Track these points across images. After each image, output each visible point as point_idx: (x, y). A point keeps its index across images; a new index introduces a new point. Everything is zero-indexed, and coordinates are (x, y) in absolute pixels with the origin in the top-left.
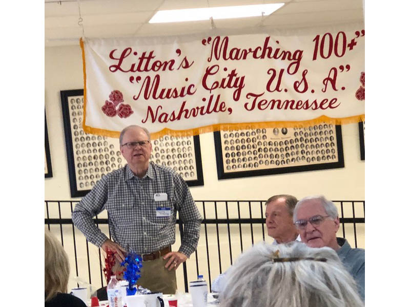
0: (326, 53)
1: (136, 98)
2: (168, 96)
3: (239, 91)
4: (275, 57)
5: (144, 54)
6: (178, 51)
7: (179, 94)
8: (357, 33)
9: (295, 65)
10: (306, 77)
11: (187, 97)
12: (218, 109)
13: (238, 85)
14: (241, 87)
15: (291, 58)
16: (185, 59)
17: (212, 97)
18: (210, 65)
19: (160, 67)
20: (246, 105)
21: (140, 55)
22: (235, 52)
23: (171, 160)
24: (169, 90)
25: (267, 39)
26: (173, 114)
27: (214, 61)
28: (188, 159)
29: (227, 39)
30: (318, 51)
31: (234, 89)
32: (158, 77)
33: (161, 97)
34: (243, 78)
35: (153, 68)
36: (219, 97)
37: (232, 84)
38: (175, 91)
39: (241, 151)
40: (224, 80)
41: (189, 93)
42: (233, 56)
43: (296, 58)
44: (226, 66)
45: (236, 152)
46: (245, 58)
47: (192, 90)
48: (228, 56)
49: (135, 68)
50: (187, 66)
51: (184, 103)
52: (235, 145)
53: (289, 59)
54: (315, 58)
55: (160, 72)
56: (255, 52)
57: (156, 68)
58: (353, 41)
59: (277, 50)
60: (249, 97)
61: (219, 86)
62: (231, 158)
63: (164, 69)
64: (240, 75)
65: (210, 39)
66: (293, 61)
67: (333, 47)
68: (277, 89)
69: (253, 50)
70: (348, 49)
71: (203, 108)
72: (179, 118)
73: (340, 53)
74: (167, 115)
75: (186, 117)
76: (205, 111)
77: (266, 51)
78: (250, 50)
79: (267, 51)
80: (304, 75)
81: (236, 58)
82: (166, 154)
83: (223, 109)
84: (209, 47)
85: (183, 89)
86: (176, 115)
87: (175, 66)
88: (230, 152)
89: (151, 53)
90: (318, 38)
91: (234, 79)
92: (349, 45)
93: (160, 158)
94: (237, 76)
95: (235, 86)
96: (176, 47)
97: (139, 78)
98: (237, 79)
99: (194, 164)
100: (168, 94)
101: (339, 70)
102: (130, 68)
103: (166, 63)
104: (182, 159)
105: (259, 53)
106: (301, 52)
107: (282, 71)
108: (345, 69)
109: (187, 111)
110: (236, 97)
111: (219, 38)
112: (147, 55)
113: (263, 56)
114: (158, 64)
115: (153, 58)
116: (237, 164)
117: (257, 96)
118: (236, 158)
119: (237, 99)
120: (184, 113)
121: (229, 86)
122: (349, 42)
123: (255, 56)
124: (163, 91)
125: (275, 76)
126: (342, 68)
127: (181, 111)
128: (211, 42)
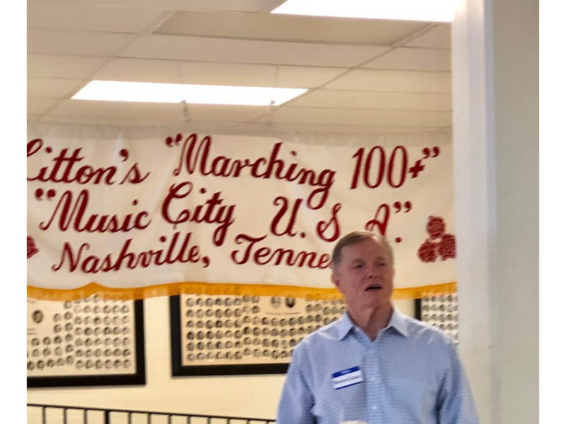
0: (373, 180)
1: (44, 225)
2: (100, 228)
3: (224, 228)
4: (288, 177)
5: (64, 152)
6: (124, 153)
7: (120, 225)
8: (426, 151)
9: (321, 194)
10: (339, 214)
11: (134, 234)
12: (185, 257)
13: (223, 218)
14: (227, 223)
15: (316, 181)
16: (135, 167)
17: (177, 235)
18: (178, 181)
19: (90, 176)
20: (234, 253)
21: (56, 153)
22: (221, 162)
23: (93, 337)
24: (104, 219)
25: (277, 147)
26: (108, 259)
27: (184, 176)
28: (121, 336)
29: (208, 138)
30: (360, 175)
31: (216, 226)
32: (85, 193)
33: (88, 227)
34: (232, 208)
35: (78, 178)
36: (188, 236)
37: (213, 216)
38: (114, 219)
39: (214, 330)
40: (199, 209)
41: (137, 225)
42: (218, 169)
43: (323, 182)
44: (203, 185)
45: (205, 330)
46: (237, 175)
47: (143, 222)
48: (208, 168)
49: (47, 175)
50: (137, 180)
51: (128, 242)
52: (205, 319)
53: (311, 183)
54: (354, 186)
55: (90, 186)
56: (255, 166)
57: (84, 179)
58: (418, 162)
59: (293, 167)
60: (240, 240)
61: (191, 218)
62: (196, 341)
63: (97, 182)
64: (226, 203)
65: (179, 138)
66: (317, 187)
67: (386, 169)
68: (288, 231)
69: (252, 162)
70: (409, 175)
71: (159, 253)
72: (117, 267)
73: (396, 180)
74: (97, 261)
75: (129, 265)
76: (163, 258)
77: (274, 167)
78: (247, 161)
79: (276, 166)
80: (335, 211)
81: (222, 173)
82: (83, 326)
83: (195, 258)
84: (177, 151)
85: (128, 218)
86: (114, 261)
87: (117, 178)
88: (195, 330)
89: (77, 152)
90: (360, 152)
91: (217, 208)
92: (412, 170)
93: (72, 332)
94: (223, 204)
95: (217, 220)
96: (120, 145)
97: (51, 194)
98: (222, 209)
99: (132, 347)
100: (101, 224)
101: (393, 210)
102: (37, 175)
103: (101, 172)
104: (112, 337)
105: (262, 169)
106: (332, 174)
107: (299, 202)
108: (404, 209)
109: (132, 256)
110: (218, 238)
111: (194, 136)
112: (69, 155)
113: (267, 175)
114: (88, 172)
115: (80, 160)
117: (255, 241)
118: (205, 341)
119: (219, 243)
120: (126, 260)
121: (206, 218)
122: (411, 164)
123: (254, 173)
124: (93, 218)
125: (286, 210)
126: (397, 205)
127: (122, 257)
128: (182, 142)
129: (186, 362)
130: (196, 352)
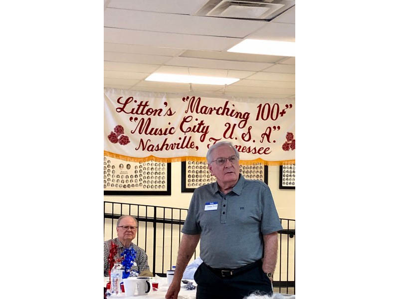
0: (265, 117)
1: (133, 132)
2: (155, 134)
3: (205, 135)
4: (231, 115)
5: (142, 102)
6: (166, 104)
7: (163, 133)
8: (287, 106)
9: (244, 122)
10: (250, 131)
11: (169, 136)
12: (189, 146)
13: (204, 131)
14: (206, 133)
15: (242, 117)
16: (170, 109)
17: (185, 137)
18: (187, 115)
19: (152, 113)
20: (208, 145)
21: (138, 103)
22: (204, 108)
23: (150, 176)
24: (157, 130)
25: (227, 103)
26: (158, 146)
27: (189, 113)
28: (162, 176)
29: (200, 99)
30: (260, 114)
31: (201, 134)
32: (150, 119)
33: (150, 133)
34: (208, 127)
35: (147, 113)
36: (190, 137)
37: (200, 130)
38: (161, 130)
39: (199, 174)
40: (195, 127)
41: (170, 133)
42: (203, 111)
43: (245, 117)
44: (197, 118)
45: (195, 174)
46: (210, 113)
47: (172, 131)
48: (199, 111)
49: (135, 111)
50: (171, 114)
51: (166, 139)
52: (195, 170)
53: (240, 118)
54: (257, 119)
55: (152, 116)
56: (218, 111)
57: (149, 113)
58: (284, 110)
59: (233, 111)
60: (211, 140)
61: (192, 130)
62: (191, 179)
63: (154, 115)
64: (206, 125)
65: (188, 98)
66: (243, 119)
67: (270, 113)
68: (230, 137)
69: (217, 109)
70: (280, 115)
71: (178, 144)
72: (161, 149)
73: (274, 117)
74: (153, 146)
75: (166, 149)
76: (180, 146)
78: (215, 108)
79: (226, 110)
80: (249, 129)
81: (205, 113)
82: (147, 171)
83: (192, 147)
84: (187, 103)
85: (167, 129)
86: (160, 147)
87: (163, 113)
88: (191, 174)
89: (147, 102)
90: (261, 105)
91: (202, 127)
92: (281, 113)
93: (142, 174)
94: (204, 125)
95: (202, 131)
96: (164, 100)
97: (136, 119)
98: (204, 127)
99: (166, 180)
100: (156, 132)
101: (272, 129)
102: (130, 111)
103: (156, 111)
104: (158, 176)
105: (221, 111)
106: (249, 114)
107: (235, 125)
108: (277, 129)
109: (167, 145)
110: (202, 139)
111: (194, 98)
112: (144, 104)
113: (223, 114)
114: (151, 111)
115: (148, 106)
116: (195, 183)
117: (216, 140)
118: (195, 178)
119: (202, 141)
120: (165, 146)
121: (198, 131)
122: (281, 111)
123: (217, 113)
124: (153, 129)
125: (230, 127)
126: (275, 127)
127: (163, 145)
128: (189, 100)
129: (187, 187)
130: (191, 183)
